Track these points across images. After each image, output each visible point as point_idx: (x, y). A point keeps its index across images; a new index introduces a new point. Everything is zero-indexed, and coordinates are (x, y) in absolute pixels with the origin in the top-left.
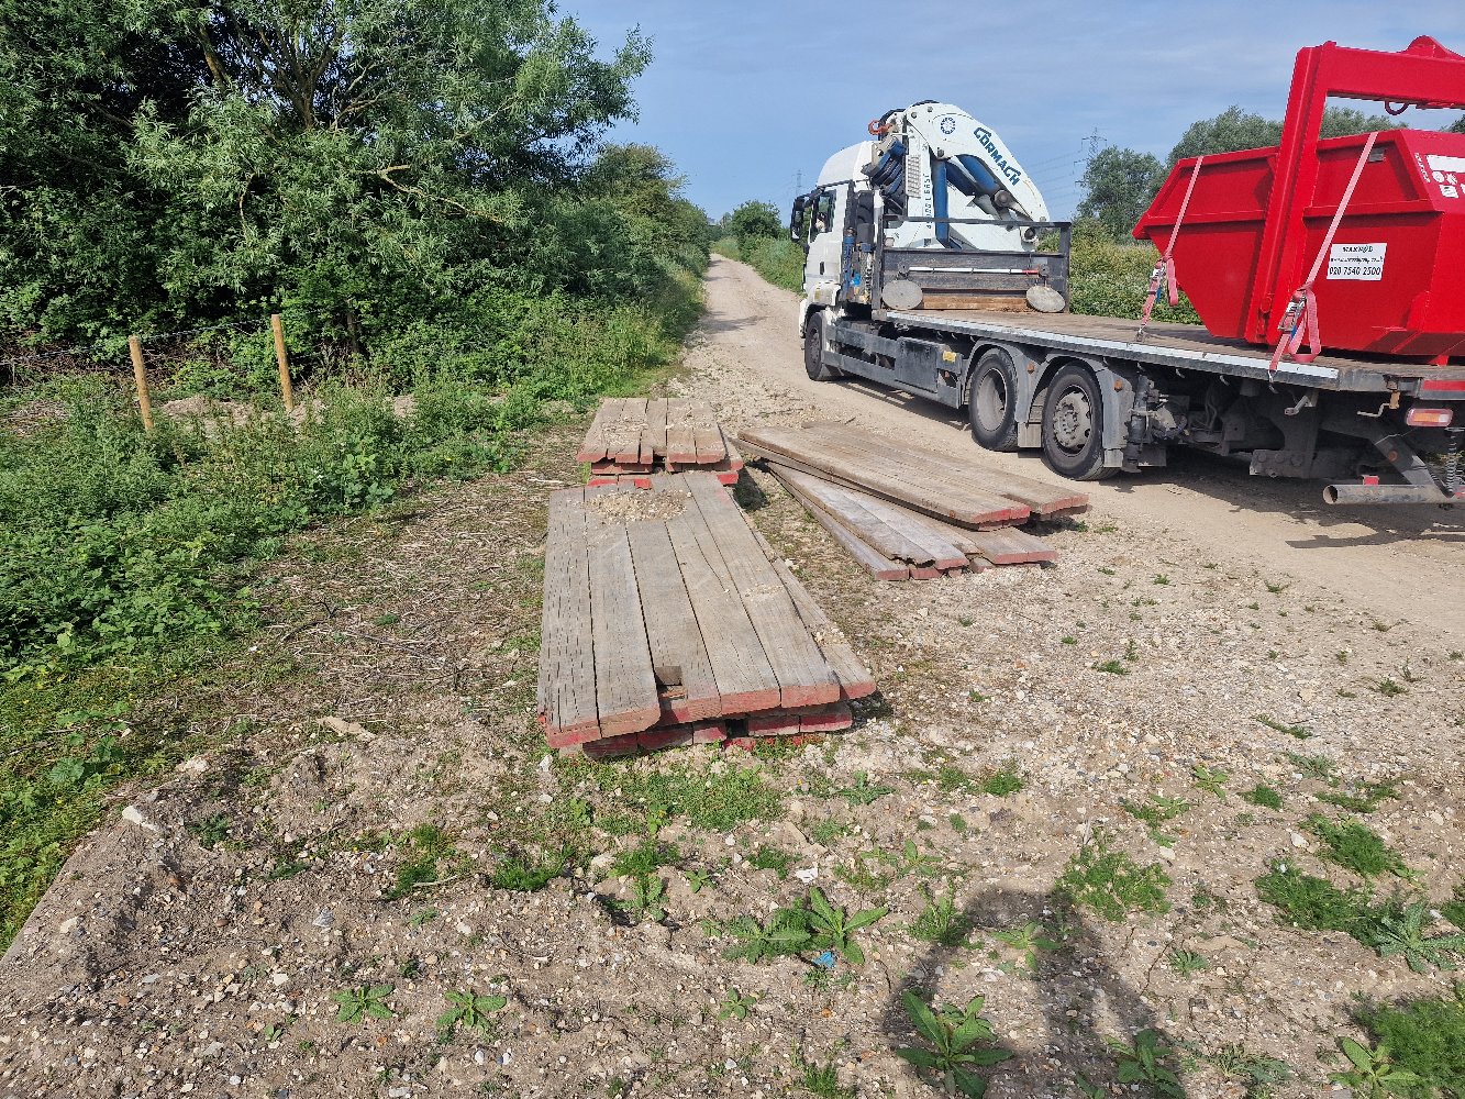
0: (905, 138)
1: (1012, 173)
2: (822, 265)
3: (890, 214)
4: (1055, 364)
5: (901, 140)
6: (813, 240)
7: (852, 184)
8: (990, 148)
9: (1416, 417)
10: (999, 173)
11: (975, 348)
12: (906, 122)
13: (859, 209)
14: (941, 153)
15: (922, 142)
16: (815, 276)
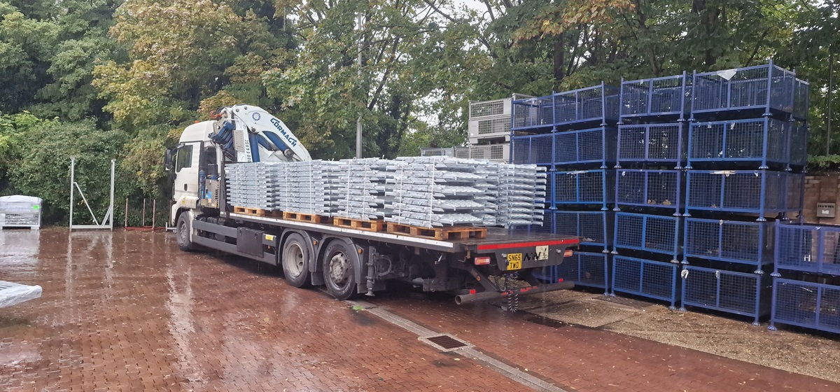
0: (233, 122)
1: (292, 141)
2: (186, 186)
3: (227, 159)
4: (328, 241)
5: (231, 122)
6: (178, 171)
7: (202, 143)
8: (280, 128)
9: (478, 261)
10: (286, 141)
11: (283, 234)
12: (233, 115)
13: (208, 156)
14: (254, 130)
15: (243, 124)
16: (182, 192)
